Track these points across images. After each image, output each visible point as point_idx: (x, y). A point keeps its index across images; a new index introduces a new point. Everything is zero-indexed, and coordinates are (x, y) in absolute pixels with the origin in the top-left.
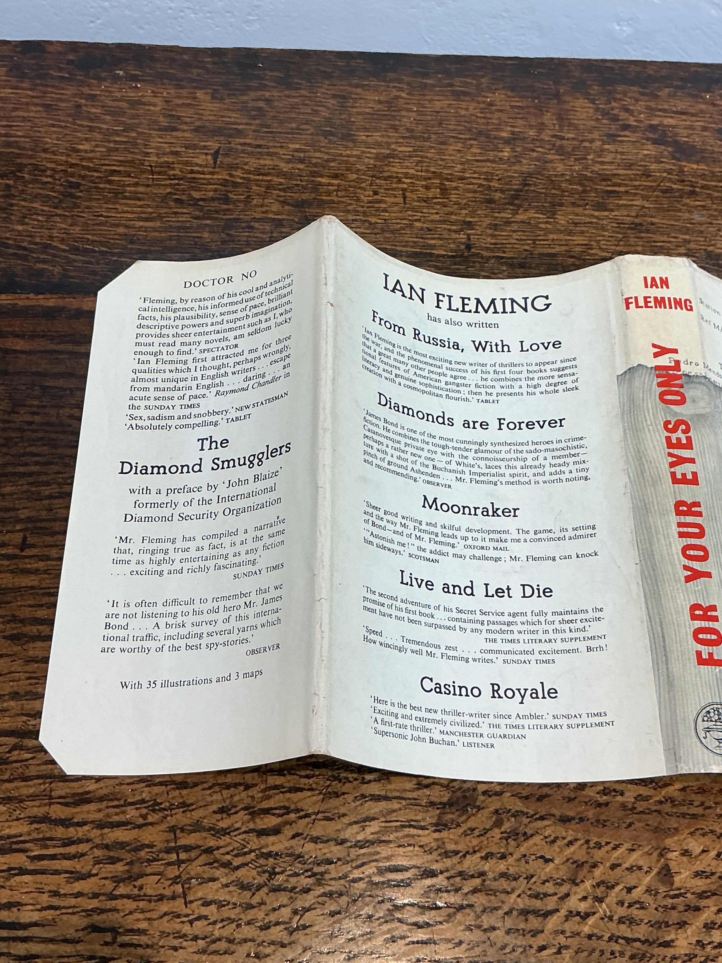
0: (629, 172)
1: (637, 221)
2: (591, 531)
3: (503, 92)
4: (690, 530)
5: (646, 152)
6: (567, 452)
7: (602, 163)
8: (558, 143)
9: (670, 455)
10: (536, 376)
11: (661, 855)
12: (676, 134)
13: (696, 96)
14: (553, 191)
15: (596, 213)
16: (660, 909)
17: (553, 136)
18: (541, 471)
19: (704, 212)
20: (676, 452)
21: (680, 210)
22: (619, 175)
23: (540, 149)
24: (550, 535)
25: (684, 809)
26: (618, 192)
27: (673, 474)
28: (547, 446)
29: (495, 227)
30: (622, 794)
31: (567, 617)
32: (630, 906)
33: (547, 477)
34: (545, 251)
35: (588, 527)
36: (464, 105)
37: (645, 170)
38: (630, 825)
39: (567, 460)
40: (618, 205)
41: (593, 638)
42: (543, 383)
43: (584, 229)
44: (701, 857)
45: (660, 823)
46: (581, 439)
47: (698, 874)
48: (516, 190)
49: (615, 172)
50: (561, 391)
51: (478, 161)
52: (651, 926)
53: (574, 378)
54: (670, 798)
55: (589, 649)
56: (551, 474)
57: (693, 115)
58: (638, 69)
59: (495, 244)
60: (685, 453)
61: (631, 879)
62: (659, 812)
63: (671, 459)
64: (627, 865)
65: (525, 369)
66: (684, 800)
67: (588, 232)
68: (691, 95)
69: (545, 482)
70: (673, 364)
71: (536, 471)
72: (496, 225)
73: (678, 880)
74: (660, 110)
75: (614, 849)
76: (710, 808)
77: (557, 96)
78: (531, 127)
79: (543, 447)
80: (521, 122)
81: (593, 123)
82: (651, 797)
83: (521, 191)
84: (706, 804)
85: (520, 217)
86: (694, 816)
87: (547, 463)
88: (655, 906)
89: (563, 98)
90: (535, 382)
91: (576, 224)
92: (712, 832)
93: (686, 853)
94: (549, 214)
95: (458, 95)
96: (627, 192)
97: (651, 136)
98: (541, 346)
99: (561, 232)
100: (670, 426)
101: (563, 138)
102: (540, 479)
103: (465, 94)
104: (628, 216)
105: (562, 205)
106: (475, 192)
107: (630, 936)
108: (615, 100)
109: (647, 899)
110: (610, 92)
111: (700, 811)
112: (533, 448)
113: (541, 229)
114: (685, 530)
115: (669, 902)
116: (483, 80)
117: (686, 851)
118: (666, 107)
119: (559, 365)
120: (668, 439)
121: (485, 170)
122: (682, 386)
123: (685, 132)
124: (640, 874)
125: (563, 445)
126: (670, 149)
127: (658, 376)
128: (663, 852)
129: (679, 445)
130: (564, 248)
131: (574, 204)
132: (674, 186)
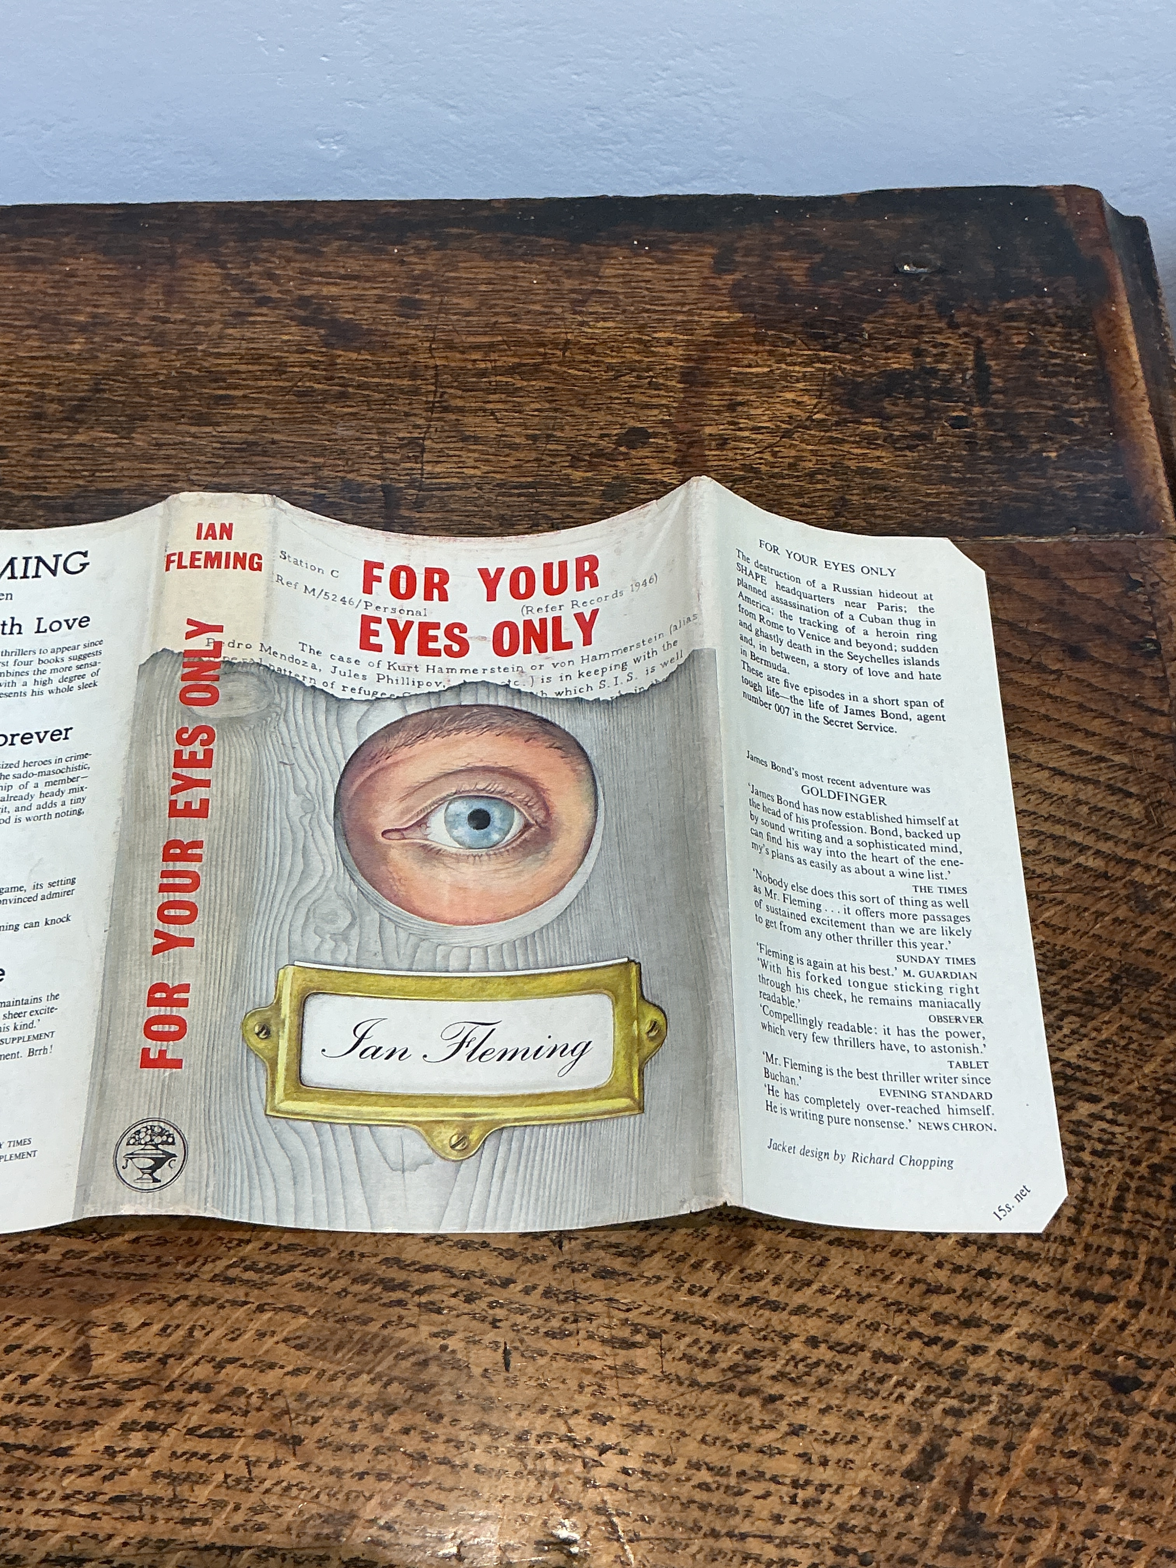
0: (256, 367)
1: (251, 438)
2: (69, 887)
3: (92, 256)
4: (178, 881)
5: (286, 338)
6: (64, 776)
7: (219, 355)
8: (160, 327)
9: (176, 776)
10: (48, 667)
11: (81, 1332)
12: (335, 310)
13: (382, 251)
14: (137, 399)
15: (193, 429)
16: (63, 1405)
17: (154, 318)
18: (26, 803)
19: (354, 423)
20: (184, 772)
21: (318, 422)
22: (238, 372)
23: (130, 339)
24: (20, 894)
25: (129, 1268)
26: (234, 397)
27: (173, 803)
28: (43, 768)
29: (38, 454)
30: (45, 1249)
31: (14, 1010)
32: (19, 1403)
33: (34, 812)
34: (108, 486)
35: (66, 882)
36: (30, 277)
37: (279, 364)
38: (47, 1291)
39: (62, 787)
40: (229, 417)
41: (38, 1037)
42: (55, 677)
43: (173, 452)
44: (139, 1333)
45: (90, 1289)
46: (85, 756)
47: (128, 1357)
48: (82, 399)
49: (235, 367)
50: (76, 688)
51: (33, 358)
52: (46, 1428)
53: (95, 669)
54: (113, 1253)
55: (31, 1052)
56: (39, 807)
57: (368, 279)
58: (302, 213)
59: (35, 478)
60: (198, 773)
61: (31, 1365)
62: (92, 1272)
63: (174, 783)
64: (29, 1347)
65: (35, 658)
66: (133, 1256)
67: (175, 457)
68: (373, 251)
69: (28, 819)
70: (211, 648)
71: (19, 804)
72: (42, 450)
73: (97, 1364)
74: (321, 275)
75: (16, 1325)
76: (167, 1264)
77: (171, 259)
78: (124, 305)
79: (36, 769)
80: (110, 299)
81: (216, 297)
82: (86, 1253)
83: (89, 400)
84: (165, 1260)
85: (79, 438)
86: (143, 1277)
87: (36, 792)
88: (56, 1401)
89: (180, 262)
90: (44, 677)
91: (159, 446)
92: (163, 1297)
93: (118, 1327)
94: (123, 433)
95: (24, 264)
96: (244, 396)
97: (302, 313)
98: (64, 624)
99: (136, 457)
100: (185, 736)
101: (166, 321)
102: (23, 815)
103: (34, 261)
104: (240, 432)
105: (144, 418)
106: (20, 403)
107: (11, 1441)
108: (257, 261)
109: (48, 1391)
110: (251, 250)
111: (152, 1269)
112: (22, 770)
113: (109, 455)
114: (171, 881)
115: (79, 1394)
116: (66, 240)
117: (120, 1325)
118: (330, 269)
119: (82, 651)
120: (178, 754)
121: (41, 371)
122: (217, 679)
123: (350, 306)
124: (45, 1357)
125: (62, 765)
126: (322, 332)
127: (185, 665)
128: (84, 1327)
129: (193, 762)
130: (136, 481)
131: (163, 417)
132: (316, 386)
